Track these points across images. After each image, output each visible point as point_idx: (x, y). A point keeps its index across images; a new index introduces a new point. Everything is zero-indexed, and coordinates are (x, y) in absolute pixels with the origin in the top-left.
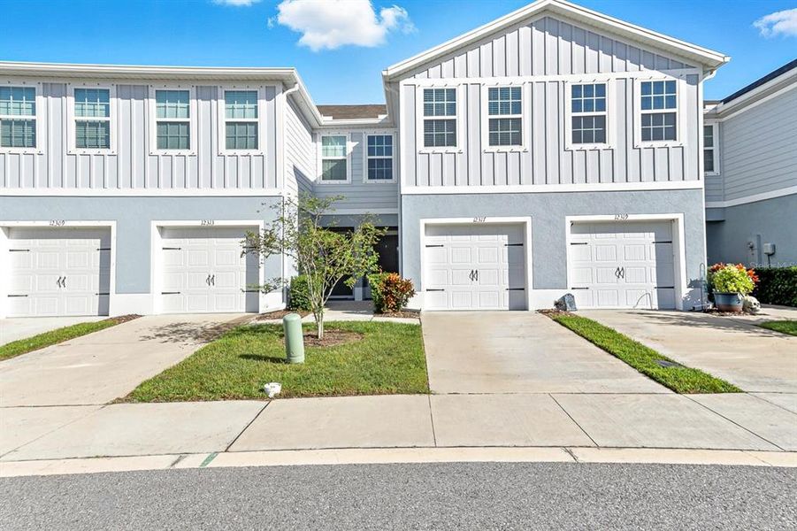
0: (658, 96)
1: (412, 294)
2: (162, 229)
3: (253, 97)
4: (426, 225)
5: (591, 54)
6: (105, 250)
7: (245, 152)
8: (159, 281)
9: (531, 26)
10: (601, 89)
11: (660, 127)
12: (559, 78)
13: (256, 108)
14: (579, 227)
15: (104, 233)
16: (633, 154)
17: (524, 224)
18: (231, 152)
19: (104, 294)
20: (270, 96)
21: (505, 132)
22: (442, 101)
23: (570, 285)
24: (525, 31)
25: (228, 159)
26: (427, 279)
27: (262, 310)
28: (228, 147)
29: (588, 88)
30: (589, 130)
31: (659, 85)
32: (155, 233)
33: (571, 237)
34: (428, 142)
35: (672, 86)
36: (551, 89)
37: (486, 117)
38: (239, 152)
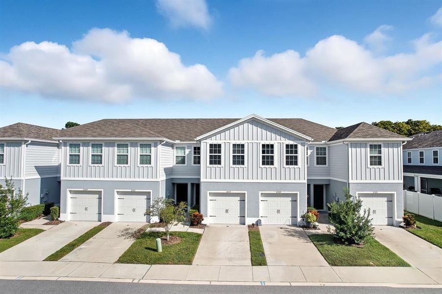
0: (291, 149)
1: (203, 220)
2: (118, 192)
3: (150, 146)
4: (210, 193)
5: (269, 133)
6: (100, 198)
7: (146, 165)
8: (117, 210)
9: (248, 123)
10: (272, 146)
11: (292, 160)
12: (258, 142)
13: (150, 150)
14: (264, 195)
15: (99, 193)
16: (283, 170)
17: (245, 193)
18: (142, 165)
19: (100, 214)
20: (156, 146)
21: (239, 160)
22: (216, 148)
23: (260, 215)
24: (246, 125)
25: (140, 168)
26: (210, 213)
27: (151, 222)
28: (140, 164)
29: (268, 145)
30: (268, 160)
31: (292, 145)
32: (116, 193)
33: (261, 198)
34: (211, 163)
35: (296, 146)
36: (255, 145)
37: (232, 154)
38: (144, 165)
